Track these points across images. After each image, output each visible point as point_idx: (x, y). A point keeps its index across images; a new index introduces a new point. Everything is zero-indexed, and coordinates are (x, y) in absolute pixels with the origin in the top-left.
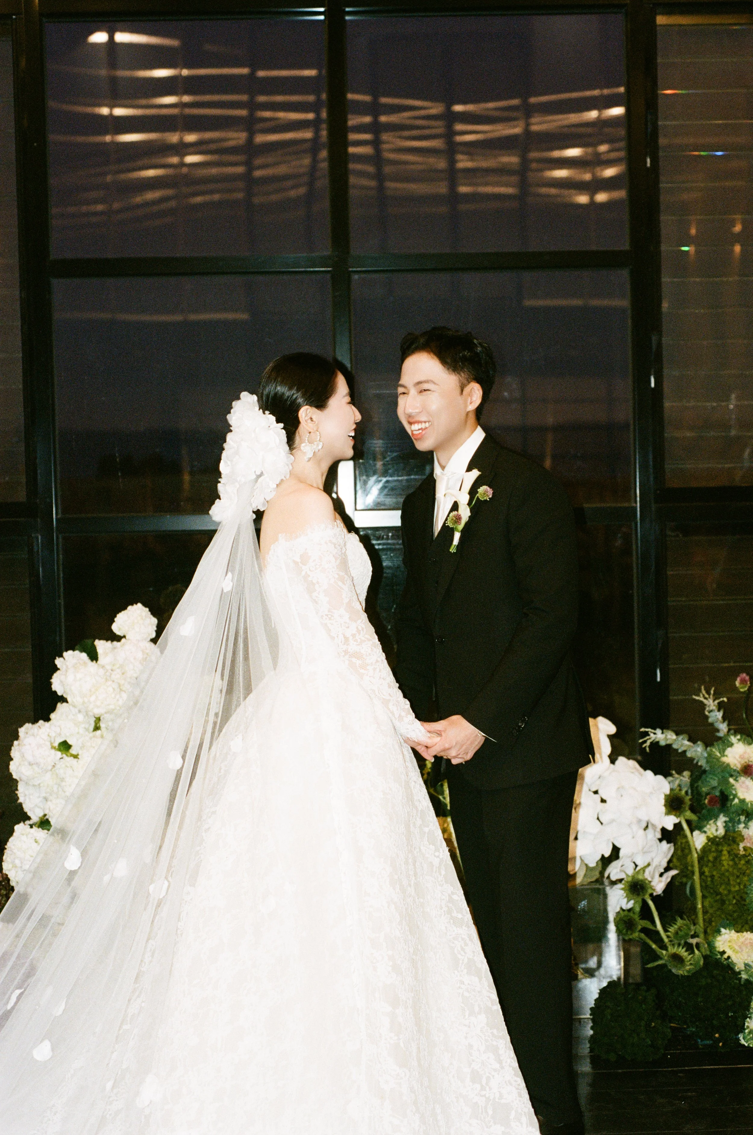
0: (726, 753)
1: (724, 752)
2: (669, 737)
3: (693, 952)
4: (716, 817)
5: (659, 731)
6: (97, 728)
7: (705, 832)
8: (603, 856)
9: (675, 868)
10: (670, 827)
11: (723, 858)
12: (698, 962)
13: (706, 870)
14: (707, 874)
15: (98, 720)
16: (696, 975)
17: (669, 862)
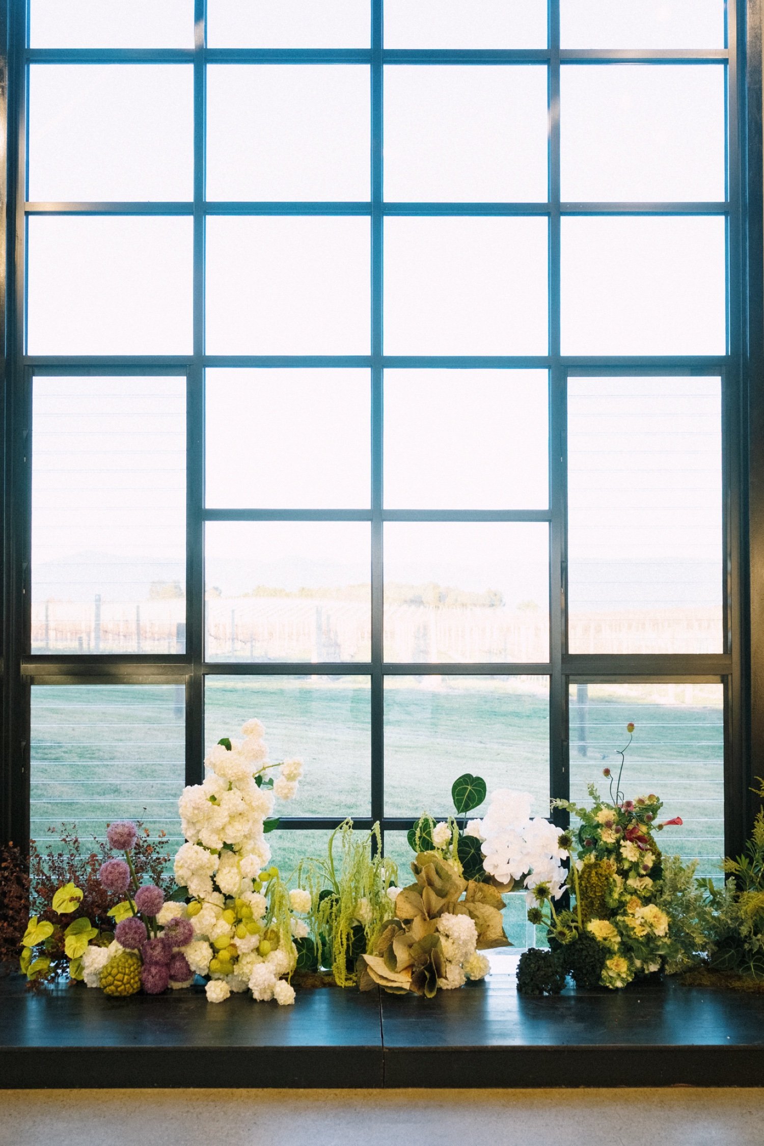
0: (598, 814)
1: (597, 813)
2: (565, 804)
3: (572, 931)
4: (591, 852)
5: (558, 800)
6: (230, 789)
7: (583, 861)
8: (523, 873)
9: (568, 883)
10: (565, 859)
11: (592, 875)
12: (575, 937)
13: (583, 883)
14: (583, 885)
15: (231, 783)
16: (573, 943)
17: (565, 881)
